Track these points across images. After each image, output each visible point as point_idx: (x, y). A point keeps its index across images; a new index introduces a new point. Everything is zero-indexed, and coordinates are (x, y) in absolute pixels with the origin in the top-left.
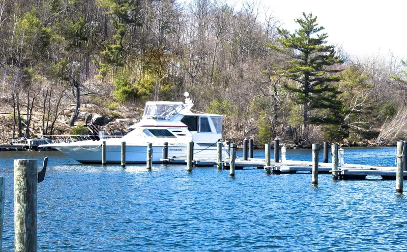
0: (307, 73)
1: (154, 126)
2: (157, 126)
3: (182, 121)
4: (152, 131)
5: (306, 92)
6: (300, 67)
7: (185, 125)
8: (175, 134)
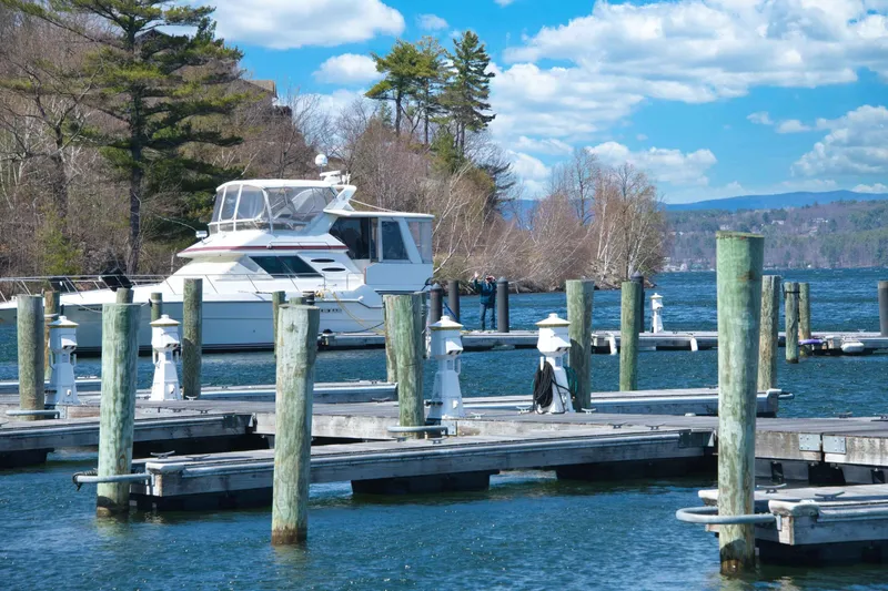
0: (139, 90)
1: (264, 248)
2: (273, 248)
3: (333, 232)
4: (261, 261)
5: (135, 145)
6: (124, 73)
7: (341, 244)
8: (318, 267)
